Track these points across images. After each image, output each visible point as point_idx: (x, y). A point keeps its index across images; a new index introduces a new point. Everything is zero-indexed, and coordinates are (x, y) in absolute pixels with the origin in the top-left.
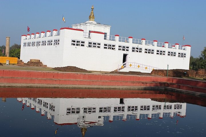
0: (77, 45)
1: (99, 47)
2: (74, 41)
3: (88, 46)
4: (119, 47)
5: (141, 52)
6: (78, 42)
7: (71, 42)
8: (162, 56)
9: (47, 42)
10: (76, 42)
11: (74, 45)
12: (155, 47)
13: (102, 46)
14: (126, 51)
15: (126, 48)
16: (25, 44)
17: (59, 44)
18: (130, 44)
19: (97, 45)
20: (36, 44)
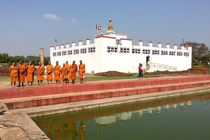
0: (112, 51)
2: (109, 48)
3: (120, 52)
4: (143, 50)
5: (159, 54)
6: (112, 48)
7: (107, 49)
8: (173, 56)
10: (111, 48)
11: (109, 51)
12: (168, 49)
13: (131, 51)
14: (149, 54)
15: (148, 52)
16: (54, 54)
17: (94, 51)
18: (151, 48)
19: (127, 51)
20: (67, 53)
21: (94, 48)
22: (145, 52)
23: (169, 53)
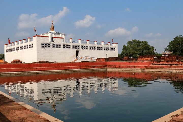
0: (45, 46)
1: (60, 47)
2: (43, 44)
3: (53, 47)
4: (73, 46)
5: (87, 49)
6: (45, 44)
7: (41, 45)
9: (24, 47)
11: (43, 46)
12: (96, 45)
13: (62, 46)
14: (78, 49)
15: (77, 47)
16: (7, 51)
17: (32, 47)
18: (80, 43)
19: (58, 46)
20: (16, 49)
21: (32, 45)
22: (75, 47)
23: (96, 48)
